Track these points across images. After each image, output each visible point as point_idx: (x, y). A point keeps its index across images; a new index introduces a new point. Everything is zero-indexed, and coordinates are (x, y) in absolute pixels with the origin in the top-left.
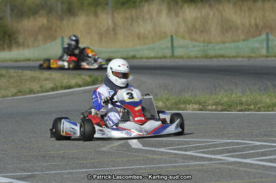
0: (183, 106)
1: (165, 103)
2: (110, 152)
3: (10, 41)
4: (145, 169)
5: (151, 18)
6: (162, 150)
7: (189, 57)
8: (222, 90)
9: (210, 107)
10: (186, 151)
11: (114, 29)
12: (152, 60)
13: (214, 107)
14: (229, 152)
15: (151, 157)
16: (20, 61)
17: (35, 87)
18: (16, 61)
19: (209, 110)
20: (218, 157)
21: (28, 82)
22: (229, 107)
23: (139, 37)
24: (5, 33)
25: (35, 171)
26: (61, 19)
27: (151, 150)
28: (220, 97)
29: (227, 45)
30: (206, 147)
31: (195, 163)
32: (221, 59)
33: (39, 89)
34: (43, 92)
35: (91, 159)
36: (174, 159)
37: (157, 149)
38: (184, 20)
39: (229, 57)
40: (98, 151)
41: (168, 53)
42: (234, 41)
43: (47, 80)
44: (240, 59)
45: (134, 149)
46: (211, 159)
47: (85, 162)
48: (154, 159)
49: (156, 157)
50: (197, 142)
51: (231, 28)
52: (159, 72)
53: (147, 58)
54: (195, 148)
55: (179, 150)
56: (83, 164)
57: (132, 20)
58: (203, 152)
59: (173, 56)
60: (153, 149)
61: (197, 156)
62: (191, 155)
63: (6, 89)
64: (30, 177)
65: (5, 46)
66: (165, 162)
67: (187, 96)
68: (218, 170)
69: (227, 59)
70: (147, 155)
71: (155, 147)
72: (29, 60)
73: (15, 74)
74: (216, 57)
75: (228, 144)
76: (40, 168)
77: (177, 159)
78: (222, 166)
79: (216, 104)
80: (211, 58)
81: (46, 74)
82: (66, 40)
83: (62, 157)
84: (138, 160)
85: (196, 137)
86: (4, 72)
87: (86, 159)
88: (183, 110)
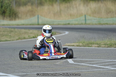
0: (90, 45)
1: (82, 44)
2: (60, 65)
3: (16, 16)
5: (76, 7)
6: (82, 64)
7: (93, 24)
8: (107, 38)
9: (102, 46)
10: (93, 65)
11: (60, 12)
12: (77, 25)
13: (104, 46)
14: (112, 65)
15: (78, 67)
16: (20, 25)
17: (26, 36)
18: (18, 25)
19: (102, 47)
20: (107, 67)
21: (23, 34)
22: (111, 46)
23: (71, 15)
24: (13, 13)
25: (28, 73)
26: (37, 7)
27: (77, 64)
28: (106, 41)
29: (109, 19)
31: (97, 70)
32: (106, 25)
33: (28, 37)
34: (29, 38)
35: (52, 68)
36: (87, 68)
37: (80, 64)
38: (91, 8)
39: (110, 24)
40: (55, 65)
41: (84, 22)
42: (112, 17)
43: (31, 33)
44: (114, 25)
45: (71, 63)
46: (103, 68)
47: (49, 69)
48: (79, 68)
50: (97, 61)
51: (110, 12)
52: (80, 30)
53: (75, 24)
54: (97, 63)
55: (90, 64)
56: (49, 70)
57: (68, 8)
58: (100, 65)
59: (85, 24)
60: (78, 64)
61: (97, 67)
62: (95, 66)
63: (13, 37)
64: (26, 75)
65: (13, 19)
66: (84, 69)
67: (92, 41)
68: (107, 73)
69: (109, 25)
70: (76, 66)
71: (79, 62)
72: (23, 25)
73: (18, 31)
74: (104, 24)
75: (111, 62)
76: (30, 71)
77: (89, 68)
78: (108, 71)
79: (105, 44)
80: (102, 24)
81: (31, 31)
82: (39, 16)
83: (39, 67)
84: (72, 68)
85: (97, 59)
86: (13, 30)
87: (50, 68)
88: (90, 47)
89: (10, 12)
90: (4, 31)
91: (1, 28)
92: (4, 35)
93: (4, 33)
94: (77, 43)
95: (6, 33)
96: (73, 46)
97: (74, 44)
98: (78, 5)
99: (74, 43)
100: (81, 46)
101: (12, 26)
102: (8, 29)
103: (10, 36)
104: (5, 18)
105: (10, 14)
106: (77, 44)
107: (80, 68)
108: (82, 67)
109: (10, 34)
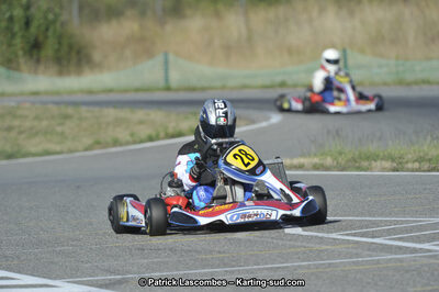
0: (365, 164)
1: (335, 159)
2: (250, 240)
3: (80, 59)
4: (308, 267)
5: (310, 21)
6: (334, 236)
7: (374, 84)
8: (429, 138)
9: (410, 165)
10: (373, 237)
11: (250, 39)
13: (416, 165)
15: (317, 247)
16: (97, 93)
17: (123, 135)
18: (90, 92)
19: (408, 170)
20: (426, 246)
21: (111, 128)
23: (290, 51)
24: (71, 47)
25: (128, 273)
26: (162, 23)
27: (316, 237)
28: (425, 148)
29: (434, 63)
30: (407, 230)
31: (389, 257)
32: (425, 87)
33: (128, 138)
34: (135, 142)
35: (219, 252)
36: (355, 251)
37: (325, 235)
40: (229, 240)
43: (141, 122)
45: (290, 235)
46: (415, 250)
47: (209, 256)
48: (322, 251)
49: (324, 247)
50: (391, 223)
53: (305, 86)
54: (389, 232)
55: (363, 235)
56: (207, 260)
57: (279, 24)
58: (400, 239)
60: (320, 235)
61: (392, 246)
62: (382, 244)
63: (73, 139)
64: (120, 282)
66: (340, 255)
67: (372, 148)
68: (426, 269)
69: (435, 87)
70: (310, 245)
72: (110, 91)
73: (89, 115)
74: (416, 83)
76: (135, 268)
77: (360, 251)
78: (432, 261)
79: (420, 160)
80: (409, 84)
81: (140, 114)
82: (171, 57)
83: (171, 250)
84: (297, 253)
85: (390, 215)
86: (70, 110)
87: (211, 252)
88: (365, 171)
89: (60, 43)
90: (37, 118)
91: (28, 105)
92: (36, 134)
93: (36, 123)
94: (315, 155)
95: (45, 123)
96: (301, 167)
97: (302, 160)
98: (315, 13)
99: (303, 155)
100: (327, 169)
101: (66, 98)
102: (54, 109)
103: (62, 134)
104: (42, 67)
105: (58, 51)
106: (316, 160)
107: (326, 250)
108: (333, 248)
109: (59, 129)
